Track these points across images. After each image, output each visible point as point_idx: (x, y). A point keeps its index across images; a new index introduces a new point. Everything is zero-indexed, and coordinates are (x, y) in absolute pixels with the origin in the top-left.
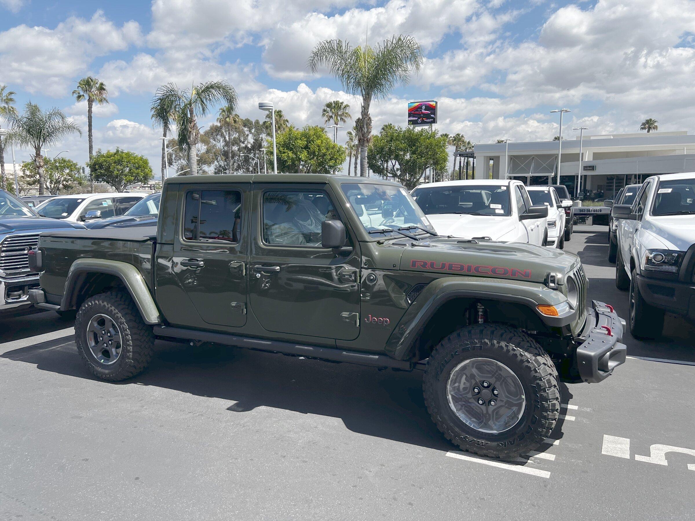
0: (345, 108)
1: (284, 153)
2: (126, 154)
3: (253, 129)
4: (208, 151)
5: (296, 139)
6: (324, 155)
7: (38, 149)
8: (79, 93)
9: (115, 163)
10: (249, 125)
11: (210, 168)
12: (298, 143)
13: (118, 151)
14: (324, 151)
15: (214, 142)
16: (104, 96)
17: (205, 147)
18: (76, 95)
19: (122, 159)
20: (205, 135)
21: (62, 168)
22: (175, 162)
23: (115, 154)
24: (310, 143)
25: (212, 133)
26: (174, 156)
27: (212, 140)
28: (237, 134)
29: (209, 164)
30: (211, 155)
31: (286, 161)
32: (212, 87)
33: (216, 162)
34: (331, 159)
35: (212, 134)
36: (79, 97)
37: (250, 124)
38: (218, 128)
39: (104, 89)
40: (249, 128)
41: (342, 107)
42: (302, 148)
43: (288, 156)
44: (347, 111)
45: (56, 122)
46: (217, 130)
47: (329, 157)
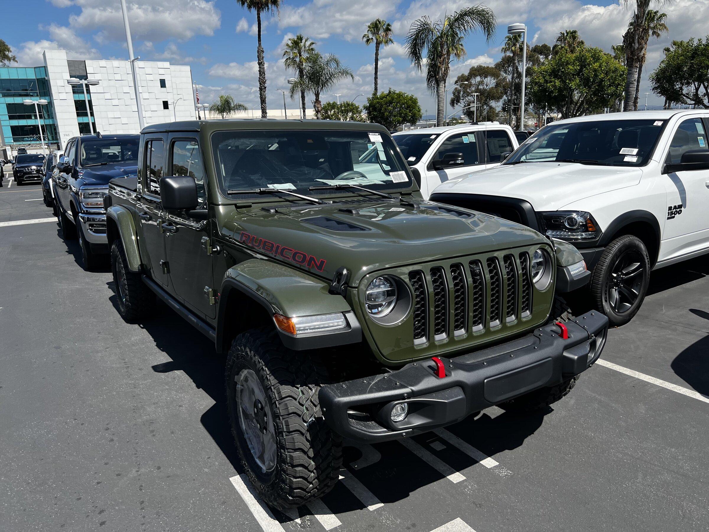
0: (659, 18)
1: (551, 82)
2: (397, 94)
3: (549, 55)
4: (497, 85)
5: (568, 63)
6: (602, 80)
7: (317, 95)
8: (368, 37)
9: (386, 104)
10: (545, 51)
11: (499, 103)
12: (569, 68)
13: (390, 92)
14: (602, 76)
15: (504, 74)
16: (389, 37)
17: (495, 81)
18: (365, 39)
19: (393, 100)
20: (496, 67)
21: (347, 112)
22: (463, 100)
23: (387, 95)
24: (585, 67)
25: (504, 64)
26: (462, 93)
27: (502, 73)
28: (531, 63)
29: (498, 98)
30: (500, 89)
31: (552, 92)
32: (466, 14)
33: (505, 97)
34: (610, 85)
35: (503, 66)
36: (368, 41)
37: (547, 51)
38: (510, 58)
39: (390, 30)
40: (545, 55)
41: (656, 18)
42: (573, 75)
43: (554, 86)
44: (662, 22)
45: (332, 67)
46: (508, 61)
47: (607, 83)
